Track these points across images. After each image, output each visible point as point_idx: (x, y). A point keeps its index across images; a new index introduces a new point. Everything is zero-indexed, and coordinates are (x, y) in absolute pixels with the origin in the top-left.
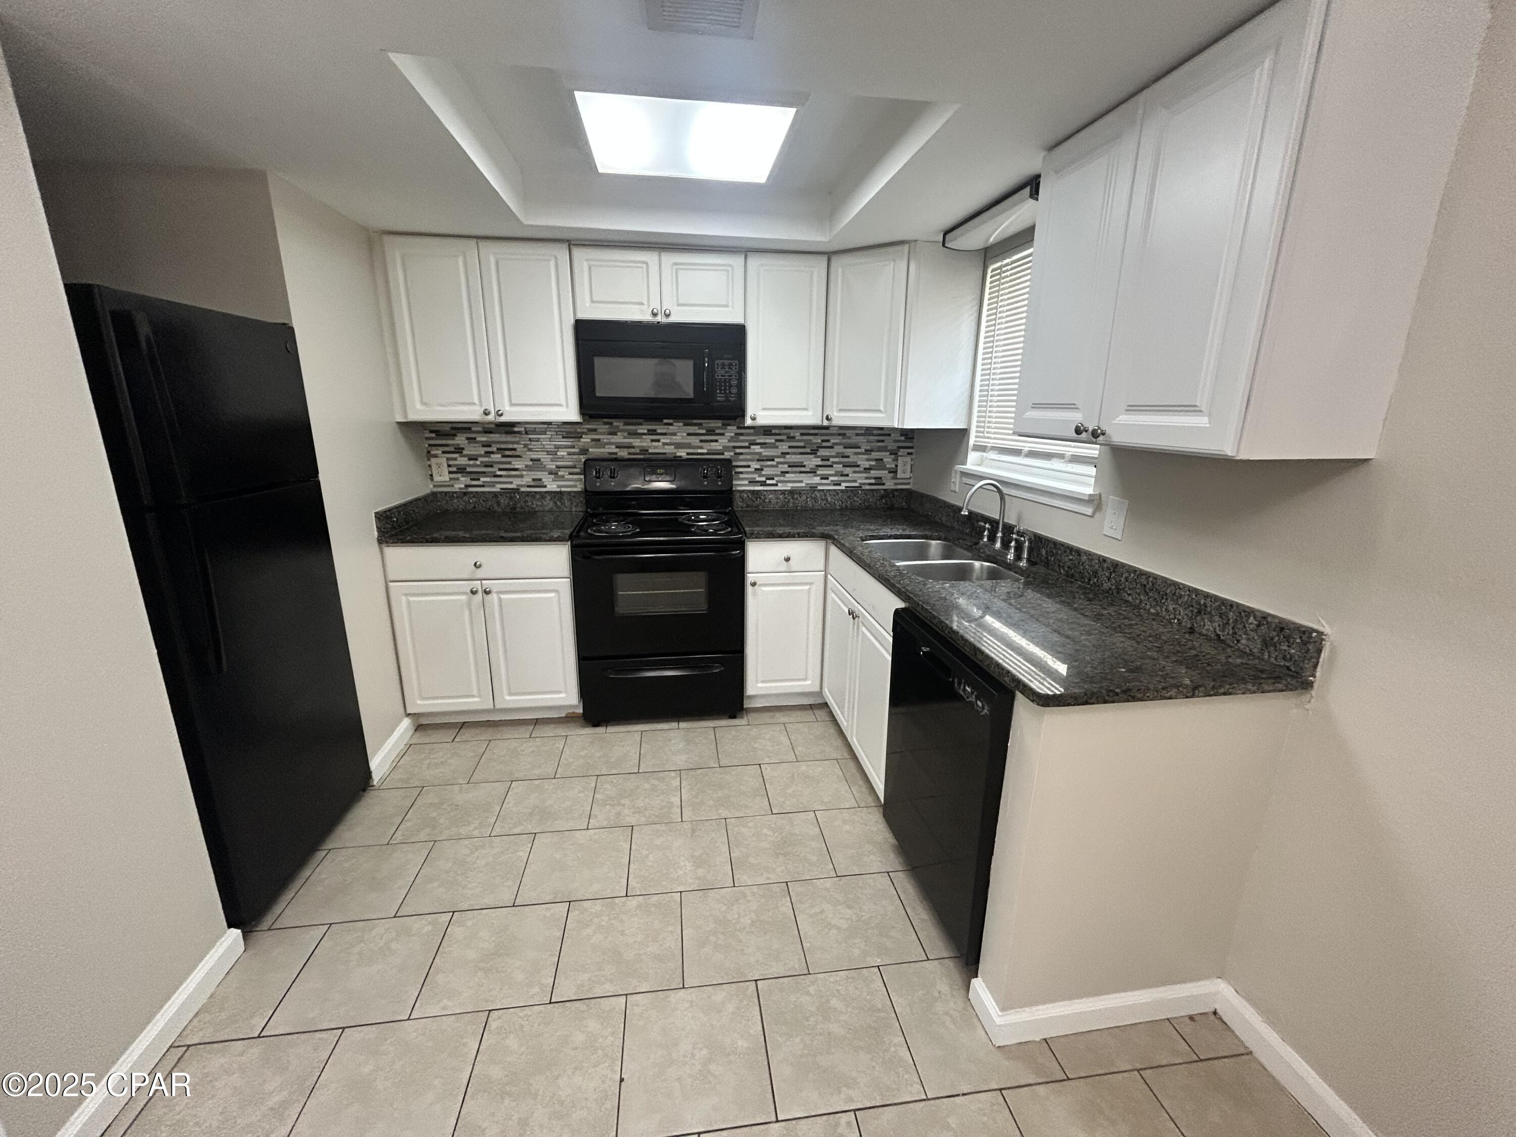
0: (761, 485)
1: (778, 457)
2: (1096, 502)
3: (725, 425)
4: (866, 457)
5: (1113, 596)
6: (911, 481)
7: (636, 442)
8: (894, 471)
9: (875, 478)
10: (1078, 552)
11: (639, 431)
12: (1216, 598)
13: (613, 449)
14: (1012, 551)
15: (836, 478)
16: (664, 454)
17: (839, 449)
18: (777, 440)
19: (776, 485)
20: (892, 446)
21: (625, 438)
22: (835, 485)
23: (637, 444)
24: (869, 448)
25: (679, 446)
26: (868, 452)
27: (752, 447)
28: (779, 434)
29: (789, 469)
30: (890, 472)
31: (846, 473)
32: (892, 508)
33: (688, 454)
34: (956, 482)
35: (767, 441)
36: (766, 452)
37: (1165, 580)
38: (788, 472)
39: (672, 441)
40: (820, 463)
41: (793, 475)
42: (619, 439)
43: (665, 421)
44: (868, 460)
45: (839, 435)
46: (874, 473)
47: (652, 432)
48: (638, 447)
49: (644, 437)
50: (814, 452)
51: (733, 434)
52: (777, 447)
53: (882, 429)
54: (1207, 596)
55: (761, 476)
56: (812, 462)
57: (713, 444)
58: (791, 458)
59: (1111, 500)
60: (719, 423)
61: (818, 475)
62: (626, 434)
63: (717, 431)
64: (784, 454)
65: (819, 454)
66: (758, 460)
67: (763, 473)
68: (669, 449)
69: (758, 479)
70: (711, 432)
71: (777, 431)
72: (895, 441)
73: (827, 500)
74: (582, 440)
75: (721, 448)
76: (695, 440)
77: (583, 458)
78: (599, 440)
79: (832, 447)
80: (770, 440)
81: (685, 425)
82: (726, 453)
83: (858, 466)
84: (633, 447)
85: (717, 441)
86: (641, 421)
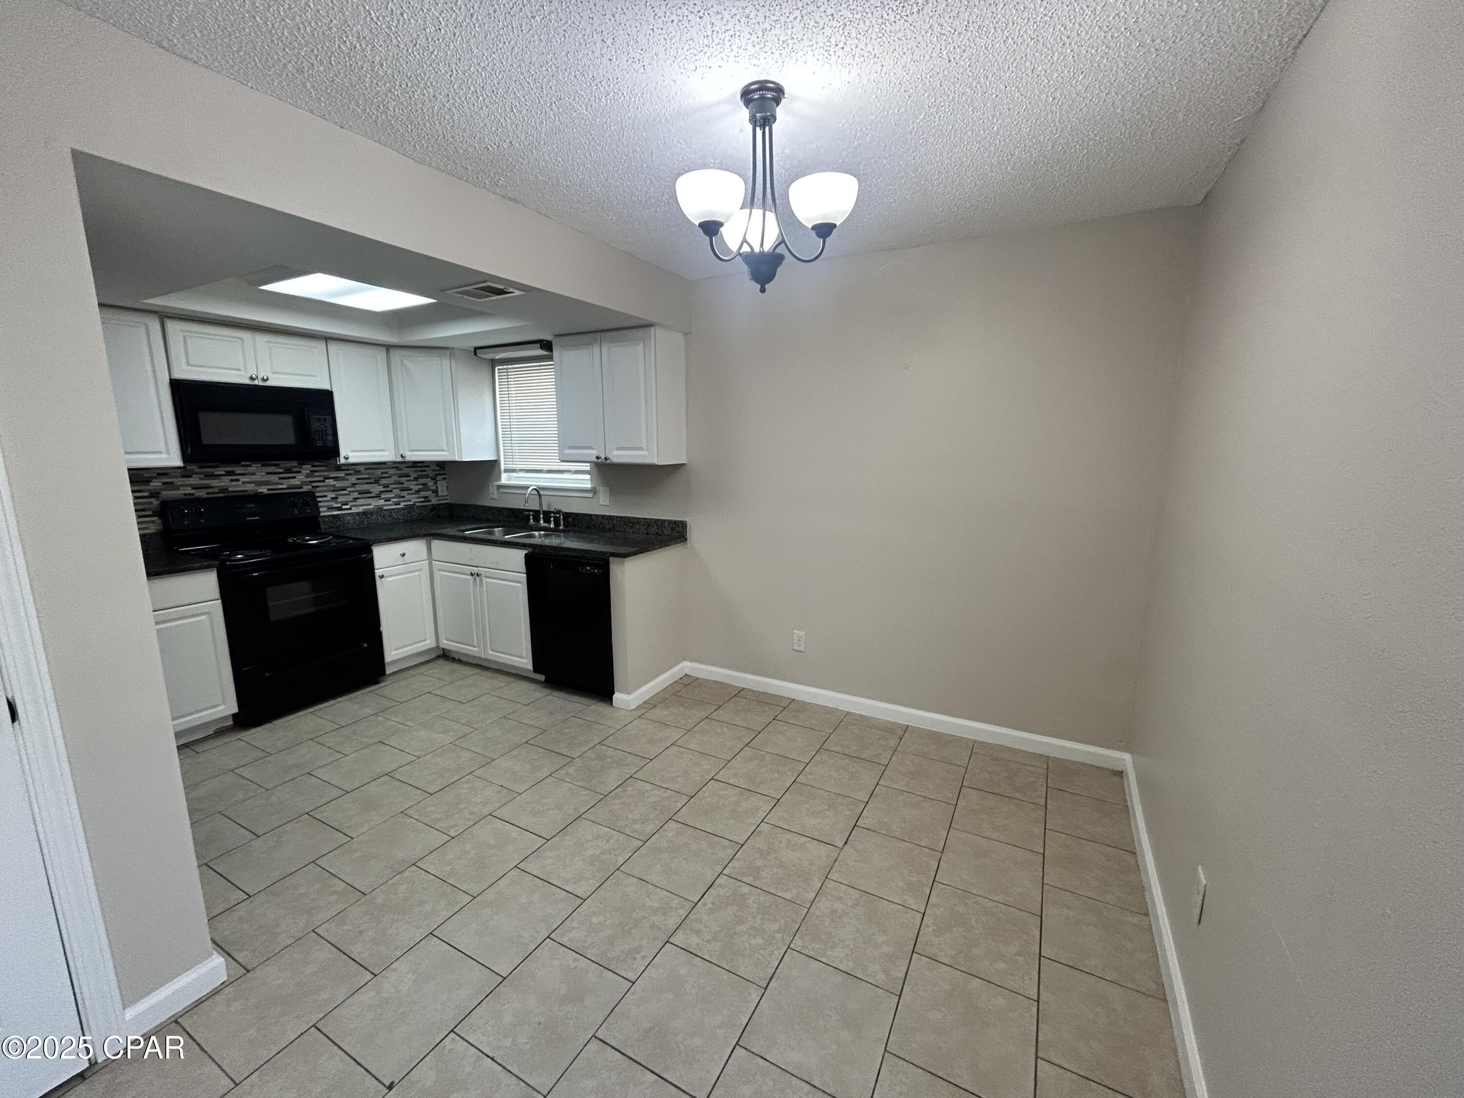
0: (338, 510)
1: (349, 487)
2: (593, 491)
3: (301, 464)
4: (415, 482)
5: (612, 529)
6: (448, 497)
7: (214, 483)
8: (436, 492)
9: (424, 497)
10: (591, 515)
11: (217, 473)
12: (653, 519)
13: (189, 490)
14: (553, 522)
15: (396, 500)
16: (246, 491)
17: (395, 478)
18: (346, 475)
19: (350, 509)
20: (432, 474)
21: (201, 479)
22: (396, 504)
23: (216, 484)
24: (416, 476)
25: (259, 484)
26: (416, 479)
27: (327, 481)
28: (348, 470)
29: (360, 496)
30: (433, 492)
31: (402, 495)
32: (439, 517)
33: (269, 490)
34: (494, 493)
35: (340, 475)
36: (339, 484)
37: (633, 518)
38: (358, 498)
39: (252, 480)
40: (383, 489)
41: (363, 500)
42: (195, 480)
43: (243, 463)
44: (417, 485)
45: (394, 468)
46: (422, 494)
47: (229, 473)
48: (216, 487)
49: (223, 478)
50: (377, 482)
51: (308, 472)
52: (347, 480)
53: (423, 462)
54: (650, 519)
55: (337, 503)
56: (376, 489)
57: (291, 480)
58: (358, 488)
59: (601, 489)
60: (295, 464)
61: (383, 499)
62: (202, 476)
63: (294, 470)
64: (354, 485)
65: (381, 482)
66: (333, 491)
67: (339, 500)
68: (250, 487)
69: (335, 505)
70: (288, 470)
71: (346, 468)
72: (434, 470)
73: (392, 516)
74: (151, 484)
75: (299, 483)
76: (274, 478)
77: (155, 502)
78: (172, 483)
79: (390, 477)
80: (341, 474)
81: (263, 465)
82: (304, 487)
83: (411, 490)
84: (212, 487)
85: (294, 478)
86: (218, 464)
